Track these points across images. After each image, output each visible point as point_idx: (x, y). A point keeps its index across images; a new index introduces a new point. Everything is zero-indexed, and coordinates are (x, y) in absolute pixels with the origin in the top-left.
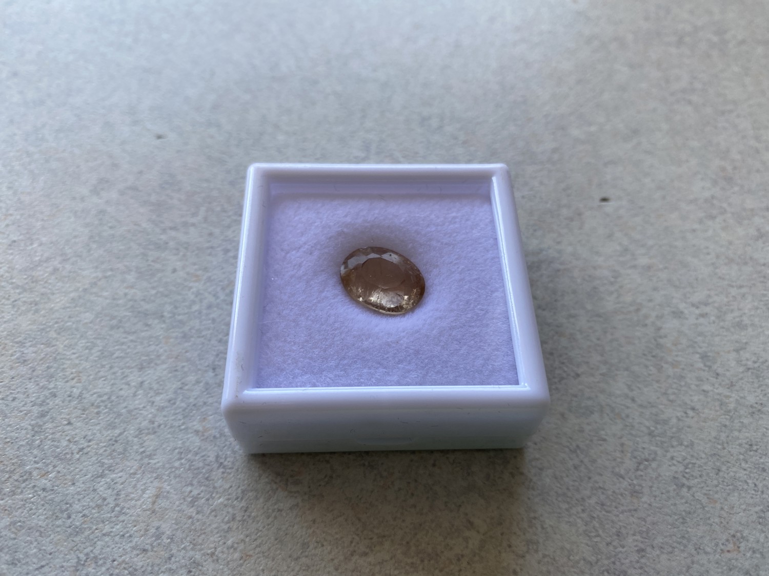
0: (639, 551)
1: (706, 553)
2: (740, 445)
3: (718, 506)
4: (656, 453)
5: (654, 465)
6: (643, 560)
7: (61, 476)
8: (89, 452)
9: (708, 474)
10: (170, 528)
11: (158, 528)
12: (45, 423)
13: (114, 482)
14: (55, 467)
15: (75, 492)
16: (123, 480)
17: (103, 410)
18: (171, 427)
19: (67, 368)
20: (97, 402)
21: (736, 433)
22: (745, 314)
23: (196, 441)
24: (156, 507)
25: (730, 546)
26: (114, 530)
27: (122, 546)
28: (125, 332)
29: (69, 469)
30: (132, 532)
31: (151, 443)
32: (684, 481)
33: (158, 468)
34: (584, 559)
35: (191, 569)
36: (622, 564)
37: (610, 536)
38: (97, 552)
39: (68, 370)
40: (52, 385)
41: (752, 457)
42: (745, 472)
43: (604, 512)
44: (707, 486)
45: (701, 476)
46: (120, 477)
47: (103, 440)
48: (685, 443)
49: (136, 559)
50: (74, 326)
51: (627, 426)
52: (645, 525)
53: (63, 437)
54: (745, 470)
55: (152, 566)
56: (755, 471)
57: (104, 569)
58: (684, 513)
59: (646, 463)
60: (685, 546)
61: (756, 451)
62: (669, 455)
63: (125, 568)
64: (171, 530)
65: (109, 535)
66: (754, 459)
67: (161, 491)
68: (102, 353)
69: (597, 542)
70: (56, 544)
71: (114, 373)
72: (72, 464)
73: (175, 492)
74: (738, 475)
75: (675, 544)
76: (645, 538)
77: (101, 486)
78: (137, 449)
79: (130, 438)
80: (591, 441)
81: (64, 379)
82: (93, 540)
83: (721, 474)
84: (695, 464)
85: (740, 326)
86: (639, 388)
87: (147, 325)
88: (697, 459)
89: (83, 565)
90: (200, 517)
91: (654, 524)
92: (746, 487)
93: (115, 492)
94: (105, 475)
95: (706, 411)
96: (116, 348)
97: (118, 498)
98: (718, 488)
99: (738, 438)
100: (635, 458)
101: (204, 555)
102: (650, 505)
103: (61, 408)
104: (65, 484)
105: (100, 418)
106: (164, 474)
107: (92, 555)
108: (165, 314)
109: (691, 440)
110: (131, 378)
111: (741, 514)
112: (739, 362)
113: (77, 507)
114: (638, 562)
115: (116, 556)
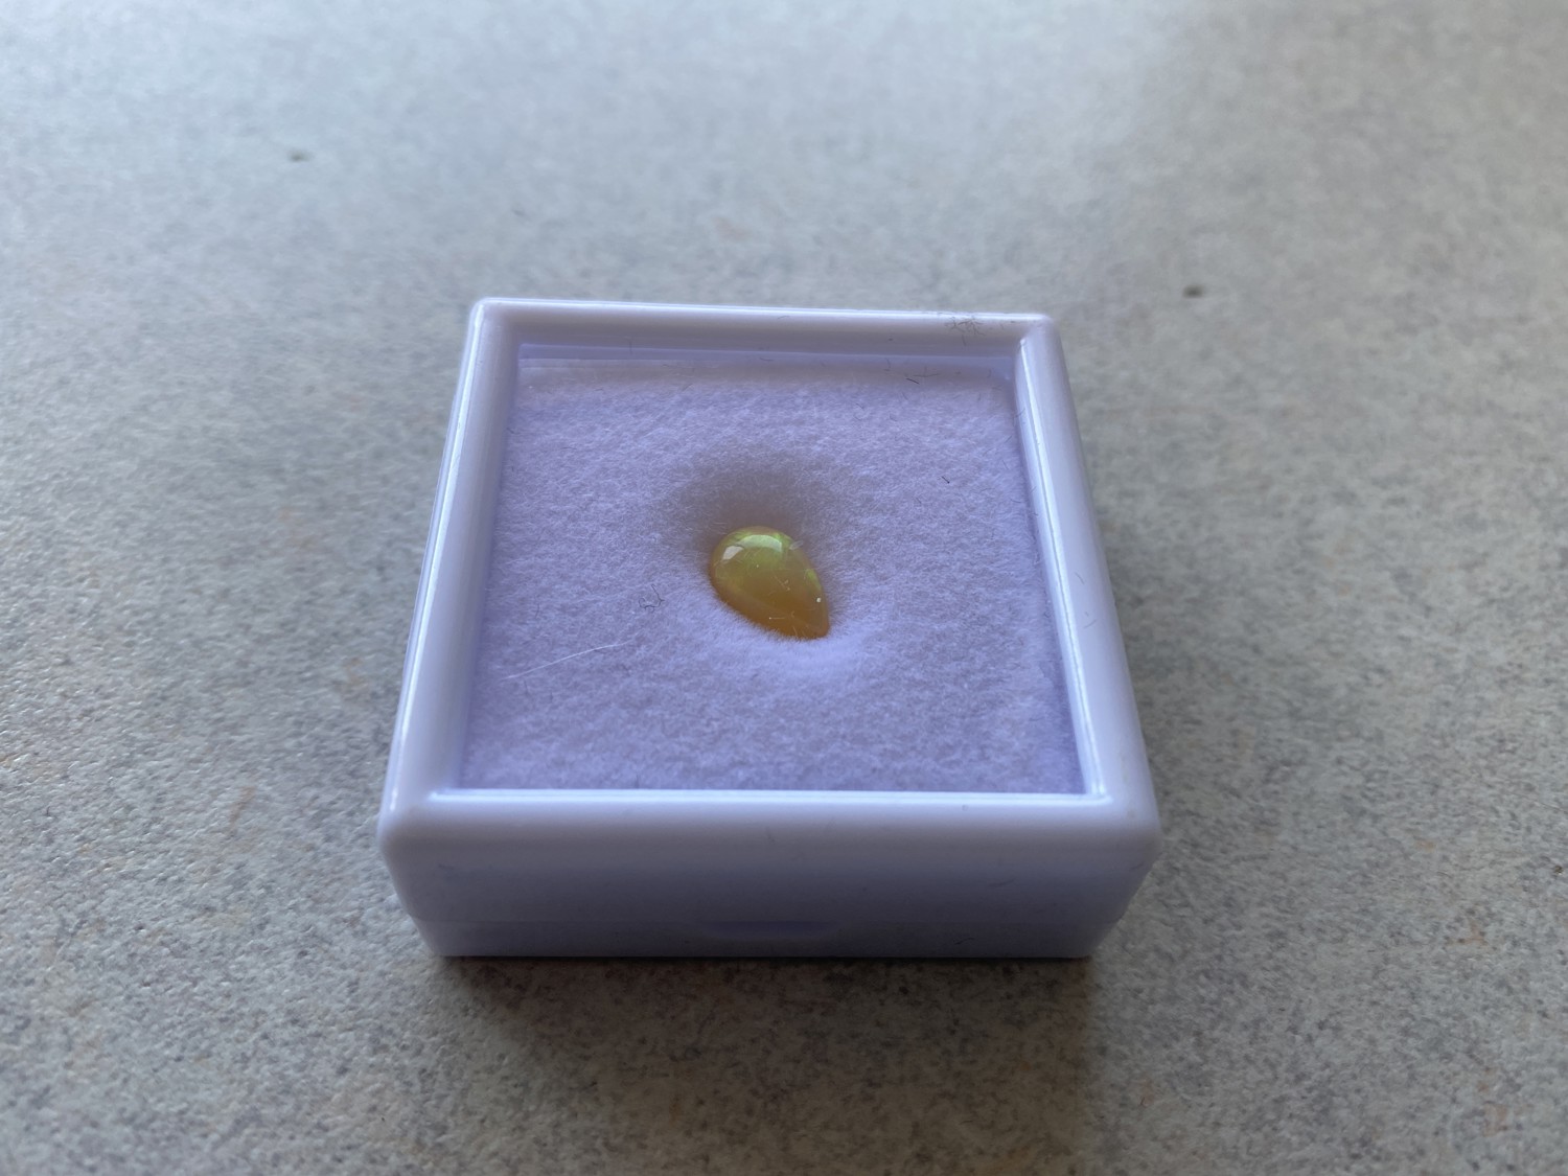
0: (1271, 936)
1: (1415, 943)
2: (1479, 740)
3: (1437, 853)
4: (1305, 751)
5: (1302, 772)
6: (1280, 955)
7: (40, 762)
8: (105, 716)
9: (1413, 793)
10: (266, 867)
11: (239, 867)
12: (16, 661)
13: (156, 774)
14: (28, 743)
15: (67, 793)
16: (170, 772)
17: (141, 638)
18: (283, 674)
19: (70, 560)
20: (129, 624)
21: (1470, 719)
22: (1480, 502)
23: (336, 702)
24: (240, 827)
25: (1464, 931)
26: (146, 867)
27: (159, 899)
28: (200, 496)
29: (57, 749)
30: (184, 872)
31: (236, 702)
32: (1366, 805)
33: (250, 751)
34: (1157, 950)
35: (307, 949)
36: (1237, 960)
37: (1212, 906)
38: (104, 909)
39: (72, 563)
40: (37, 590)
41: (1505, 762)
42: (1491, 792)
43: (1198, 861)
44: (1413, 815)
45: (1399, 796)
46: (167, 767)
47: (136, 696)
48: (1366, 734)
49: (187, 926)
50: (94, 483)
51: (1244, 697)
52: (1283, 887)
53: (50, 688)
54: (1490, 786)
55: (222, 940)
56: (1511, 789)
57: (117, 944)
58: (1365, 865)
59: (1286, 769)
60: (1370, 928)
61: (1513, 752)
62: (1333, 755)
63: (163, 944)
64: (267, 870)
65: (133, 878)
66: (1508, 767)
67: (253, 794)
68: (149, 535)
69: (1183, 916)
70: (18, 892)
71: (171, 571)
72: (66, 739)
73: (281, 799)
74: (1475, 797)
75: (1348, 925)
76: (1287, 912)
77: (124, 783)
78: (207, 714)
79: (194, 693)
80: (1169, 723)
81: (63, 579)
82: (97, 886)
83: (1441, 792)
84: (1386, 772)
85: (1471, 522)
86: (1269, 630)
87: (246, 485)
88: (1391, 764)
89: (73, 934)
90: (332, 846)
91: (1303, 884)
92: (1493, 819)
93: (154, 794)
94: (136, 761)
95: (1407, 674)
96: (179, 525)
97: (158, 805)
98: (1435, 820)
99: (1473, 728)
100: (1263, 758)
101: (336, 921)
102: (1295, 848)
103: (52, 634)
104: (48, 777)
105: (133, 654)
106: (260, 763)
107: (93, 916)
108: (287, 466)
109: (1377, 729)
110: (205, 580)
111: (1486, 870)
112: (1472, 588)
113: (68, 821)
114: (1270, 957)
115: (145, 919)
